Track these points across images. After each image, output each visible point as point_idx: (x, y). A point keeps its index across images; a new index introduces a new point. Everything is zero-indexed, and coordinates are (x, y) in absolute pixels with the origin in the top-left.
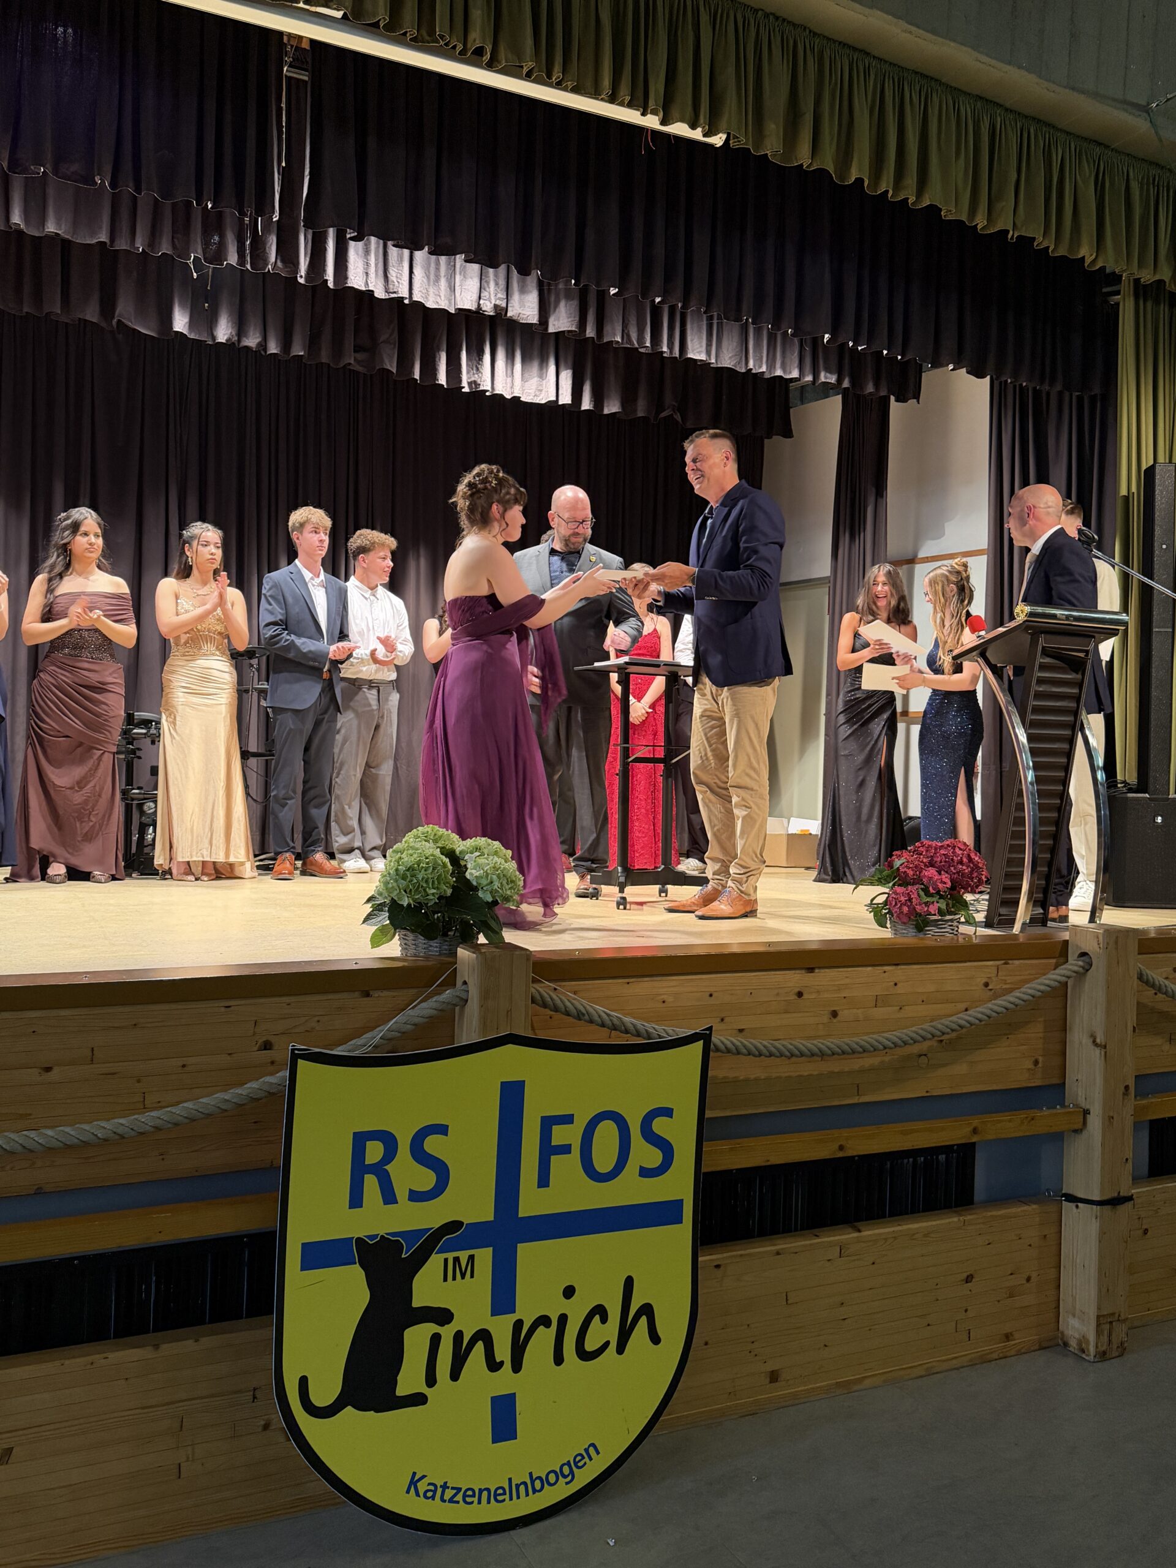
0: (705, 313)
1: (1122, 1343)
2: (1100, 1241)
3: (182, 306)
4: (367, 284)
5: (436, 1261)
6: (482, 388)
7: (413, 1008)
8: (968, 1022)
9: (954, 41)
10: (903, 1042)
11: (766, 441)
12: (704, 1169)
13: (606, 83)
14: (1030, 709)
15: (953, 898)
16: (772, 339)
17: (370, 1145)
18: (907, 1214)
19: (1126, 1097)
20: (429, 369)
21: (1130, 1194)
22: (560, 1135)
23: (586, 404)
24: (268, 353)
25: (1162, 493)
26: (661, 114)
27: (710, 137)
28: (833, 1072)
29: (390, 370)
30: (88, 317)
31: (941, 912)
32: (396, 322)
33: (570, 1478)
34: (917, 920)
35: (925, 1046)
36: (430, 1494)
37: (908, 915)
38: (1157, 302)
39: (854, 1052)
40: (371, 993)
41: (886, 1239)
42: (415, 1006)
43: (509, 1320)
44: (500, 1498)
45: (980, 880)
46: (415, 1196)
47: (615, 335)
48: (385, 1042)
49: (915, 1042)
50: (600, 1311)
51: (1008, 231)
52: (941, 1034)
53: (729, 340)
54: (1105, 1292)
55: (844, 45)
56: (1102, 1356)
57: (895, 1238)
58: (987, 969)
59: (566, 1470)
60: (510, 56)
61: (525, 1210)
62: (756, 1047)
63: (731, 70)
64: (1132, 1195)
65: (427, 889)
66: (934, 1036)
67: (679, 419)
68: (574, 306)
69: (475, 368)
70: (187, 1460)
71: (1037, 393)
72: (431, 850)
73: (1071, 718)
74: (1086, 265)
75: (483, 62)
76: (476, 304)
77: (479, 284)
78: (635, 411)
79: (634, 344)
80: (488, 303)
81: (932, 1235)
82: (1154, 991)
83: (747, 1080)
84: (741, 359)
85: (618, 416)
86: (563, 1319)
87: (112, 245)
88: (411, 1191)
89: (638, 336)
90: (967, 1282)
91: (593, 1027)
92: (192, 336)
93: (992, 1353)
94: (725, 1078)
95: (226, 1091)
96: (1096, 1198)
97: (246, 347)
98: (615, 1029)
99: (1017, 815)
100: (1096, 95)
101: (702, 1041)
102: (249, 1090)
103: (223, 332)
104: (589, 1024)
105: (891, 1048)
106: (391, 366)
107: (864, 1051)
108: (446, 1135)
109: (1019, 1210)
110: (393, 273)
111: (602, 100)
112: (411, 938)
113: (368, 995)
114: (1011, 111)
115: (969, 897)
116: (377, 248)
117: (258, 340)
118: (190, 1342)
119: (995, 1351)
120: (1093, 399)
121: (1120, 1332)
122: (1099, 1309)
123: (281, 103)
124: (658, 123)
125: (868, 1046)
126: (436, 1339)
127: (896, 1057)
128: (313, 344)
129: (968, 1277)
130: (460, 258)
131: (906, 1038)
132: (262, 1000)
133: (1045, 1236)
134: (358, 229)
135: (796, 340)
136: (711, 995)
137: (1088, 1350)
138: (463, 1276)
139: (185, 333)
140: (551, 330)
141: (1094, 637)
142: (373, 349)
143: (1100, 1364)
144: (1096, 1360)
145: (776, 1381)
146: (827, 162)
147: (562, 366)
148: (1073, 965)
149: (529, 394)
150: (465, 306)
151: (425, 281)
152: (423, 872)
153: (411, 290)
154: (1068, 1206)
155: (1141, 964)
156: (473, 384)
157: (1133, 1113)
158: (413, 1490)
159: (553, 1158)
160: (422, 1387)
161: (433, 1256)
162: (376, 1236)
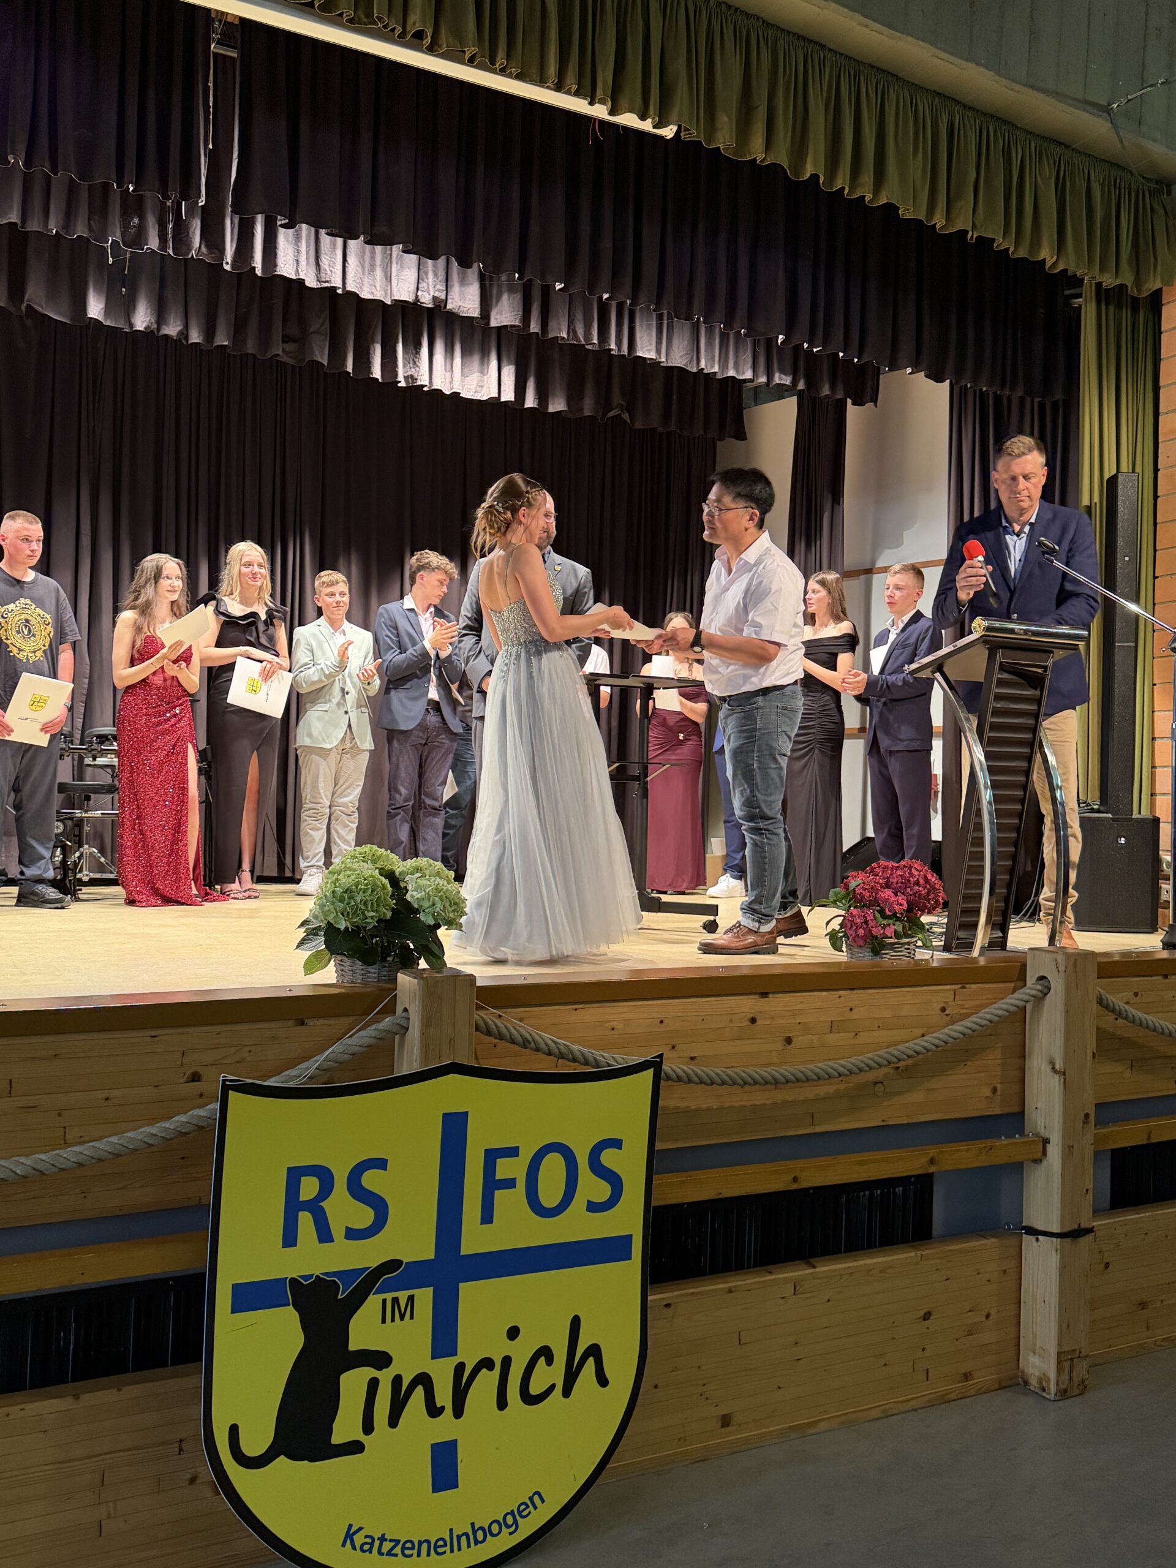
0: (654, 310)
1: (1083, 1381)
2: (1060, 1276)
3: (97, 290)
4: (297, 272)
5: (373, 1302)
6: (419, 383)
7: (351, 1037)
8: (925, 1048)
9: (912, 36)
10: (859, 1069)
11: (718, 442)
12: (654, 1203)
13: (552, 70)
14: (987, 727)
15: (909, 921)
16: (724, 338)
17: (303, 1179)
18: (863, 1249)
19: (1086, 1125)
20: (363, 360)
21: (1091, 1226)
22: (505, 1168)
23: (530, 402)
24: (190, 342)
25: (1125, 504)
26: (610, 104)
27: (661, 128)
28: (788, 1102)
29: (320, 362)
31: (897, 935)
32: (327, 312)
33: (514, 1528)
34: (873, 944)
35: (881, 1073)
36: (366, 1547)
37: (864, 938)
38: (1119, 307)
39: (808, 1079)
40: (306, 1021)
41: (841, 1275)
42: (353, 1035)
43: (453, 1362)
44: (440, 1550)
45: (937, 901)
46: (352, 1234)
47: (560, 330)
48: (321, 1073)
49: (871, 1068)
50: (546, 1353)
51: (967, 232)
52: (895, 1060)
53: (679, 337)
54: (1065, 1327)
55: (799, 36)
56: (1063, 1394)
57: (851, 1274)
58: (942, 994)
59: (510, 1520)
60: (451, 40)
61: (467, 1247)
62: (708, 1075)
63: (682, 60)
64: (1093, 1227)
65: (366, 912)
66: (889, 1063)
67: (628, 420)
68: (517, 300)
69: (411, 362)
70: (109, 1518)
71: (997, 398)
72: (370, 871)
73: (1029, 736)
74: (1047, 267)
75: (423, 45)
76: (414, 295)
77: (416, 274)
78: (582, 410)
79: (580, 341)
80: (426, 294)
81: (888, 1271)
82: (1114, 1017)
83: (698, 1110)
84: (692, 358)
85: (563, 415)
86: (507, 1361)
87: (23, 226)
88: (347, 1227)
89: (585, 332)
90: (924, 1320)
91: (540, 1056)
92: (108, 323)
93: (951, 1393)
94: (678, 1107)
95: (152, 1125)
96: (1056, 1229)
97: (166, 336)
98: (563, 1058)
99: (975, 835)
100: (1057, 95)
101: (652, 1069)
102: (179, 1124)
103: (142, 319)
104: (535, 1053)
105: (846, 1075)
106: (322, 358)
107: (819, 1078)
108: (385, 1169)
109: (978, 1243)
110: (325, 261)
111: (548, 88)
112: (348, 964)
113: (302, 1023)
114: (970, 108)
115: (925, 919)
116: (308, 235)
117: (179, 328)
118: (115, 1390)
119: (955, 1391)
120: (1055, 405)
121: (1081, 1370)
122: (1060, 1345)
123: (207, 80)
124: (606, 112)
125: (823, 1074)
126: (373, 1384)
127: (851, 1084)
128: (238, 331)
129: (925, 1314)
130: (397, 249)
131: (862, 1065)
132: (191, 1029)
133: (1005, 1271)
134: (289, 216)
135: (749, 341)
136: (662, 1022)
137: (1049, 1388)
138: (402, 1318)
139: (100, 317)
140: (493, 323)
141: (1053, 652)
142: (300, 339)
143: (1061, 1403)
144: (1057, 1398)
145: (728, 1425)
146: (781, 157)
147: (504, 362)
148: (1031, 989)
149: (469, 390)
150: (403, 297)
151: (359, 270)
152: (361, 894)
153: (344, 279)
154: (1028, 1238)
155: (1101, 988)
156: (410, 378)
157: (1093, 1142)
158: (348, 1542)
159: (498, 1193)
160: (358, 1435)
161: (371, 1296)
162: (311, 1276)
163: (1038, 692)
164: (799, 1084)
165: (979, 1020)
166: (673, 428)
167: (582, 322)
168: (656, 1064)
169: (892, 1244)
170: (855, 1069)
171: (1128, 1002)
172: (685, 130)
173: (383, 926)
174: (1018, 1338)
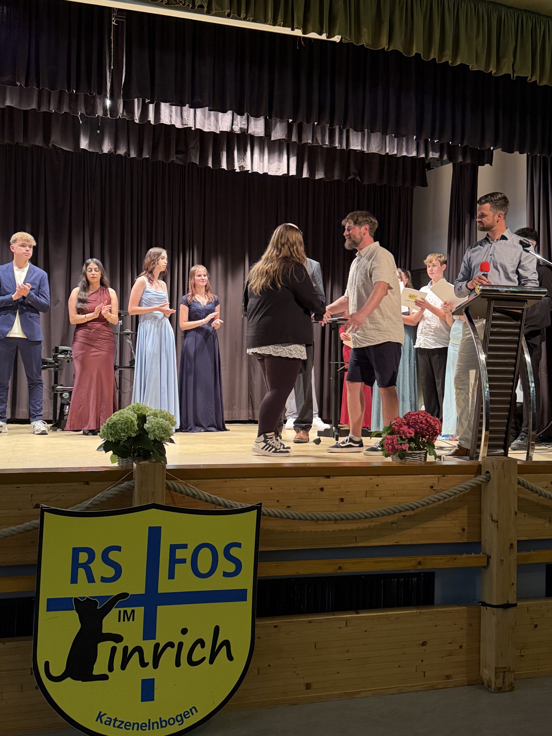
1: (512, 684)
2: (496, 627)
3: (85, 135)
4: (171, 121)
5: (114, 612)
6: (246, 169)
7: (107, 490)
8: (415, 505)
10: (377, 515)
13: (270, 16)
14: (488, 341)
17: (81, 554)
19: (511, 550)
20: (217, 160)
21: (515, 603)
22: (180, 554)
23: (305, 175)
24: (131, 157)
26: (302, 29)
27: (331, 38)
28: (341, 530)
29: (195, 163)
30: (37, 144)
31: (410, 448)
32: (198, 137)
33: (181, 722)
36: (108, 723)
39: (348, 519)
40: (90, 483)
41: (373, 619)
42: (109, 489)
43: (154, 642)
44: (143, 728)
46: (104, 580)
47: (308, 139)
48: (93, 506)
49: (384, 515)
50: (201, 642)
51: (510, 74)
53: (374, 138)
54: (500, 655)
56: (499, 690)
57: (378, 619)
58: (431, 479)
59: (179, 718)
60: (217, 7)
61: (161, 590)
62: (292, 515)
64: (517, 603)
65: (121, 433)
66: (395, 513)
67: (360, 180)
68: (284, 126)
69: (242, 159)
72: (128, 415)
73: (516, 346)
75: (204, 11)
76: (230, 128)
77: (231, 118)
78: (333, 176)
79: (319, 144)
80: (237, 127)
83: (292, 532)
84: (382, 147)
85: (324, 180)
86: (181, 644)
87: (39, 110)
88: (102, 577)
89: (322, 139)
90: (422, 645)
92: (91, 150)
93: (439, 684)
95: (15, 526)
96: (495, 604)
97: (119, 155)
98: (214, 503)
101: (256, 510)
103: (106, 148)
104: (200, 501)
106: (196, 161)
107: (354, 519)
108: (120, 551)
109: (454, 609)
110: (185, 117)
111: (269, 24)
113: (87, 483)
117: (125, 151)
119: (441, 684)
121: (510, 678)
122: (497, 663)
123: (110, 36)
124: (301, 33)
125: (356, 516)
126: (114, 649)
127: (378, 523)
128: (154, 150)
129: (423, 643)
131: (379, 513)
132: (34, 485)
133: (471, 624)
134: (151, 97)
136: (271, 489)
137: (492, 686)
138: (129, 620)
139: (87, 148)
140: (273, 139)
141: (527, 301)
142: (186, 152)
143: (497, 695)
144: (496, 692)
145: (309, 688)
146: (398, 46)
147: (291, 155)
148: (481, 478)
149: (273, 171)
150: (225, 129)
151: (202, 117)
152: (120, 425)
153: (195, 122)
154: (483, 608)
155: (522, 478)
156: (241, 167)
157: (516, 559)
158: (99, 720)
159: (177, 565)
160: (106, 672)
161: (113, 609)
162: (84, 598)
163: (519, 323)
164: (342, 521)
165: (448, 492)
166: (385, 183)
167: (320, 134)
168: (258, 508)
169: (411, 606)
170: (374, 515)
171: (547, 487)
172: (344, 38)
173: (131, 440)
174: (480, 660)
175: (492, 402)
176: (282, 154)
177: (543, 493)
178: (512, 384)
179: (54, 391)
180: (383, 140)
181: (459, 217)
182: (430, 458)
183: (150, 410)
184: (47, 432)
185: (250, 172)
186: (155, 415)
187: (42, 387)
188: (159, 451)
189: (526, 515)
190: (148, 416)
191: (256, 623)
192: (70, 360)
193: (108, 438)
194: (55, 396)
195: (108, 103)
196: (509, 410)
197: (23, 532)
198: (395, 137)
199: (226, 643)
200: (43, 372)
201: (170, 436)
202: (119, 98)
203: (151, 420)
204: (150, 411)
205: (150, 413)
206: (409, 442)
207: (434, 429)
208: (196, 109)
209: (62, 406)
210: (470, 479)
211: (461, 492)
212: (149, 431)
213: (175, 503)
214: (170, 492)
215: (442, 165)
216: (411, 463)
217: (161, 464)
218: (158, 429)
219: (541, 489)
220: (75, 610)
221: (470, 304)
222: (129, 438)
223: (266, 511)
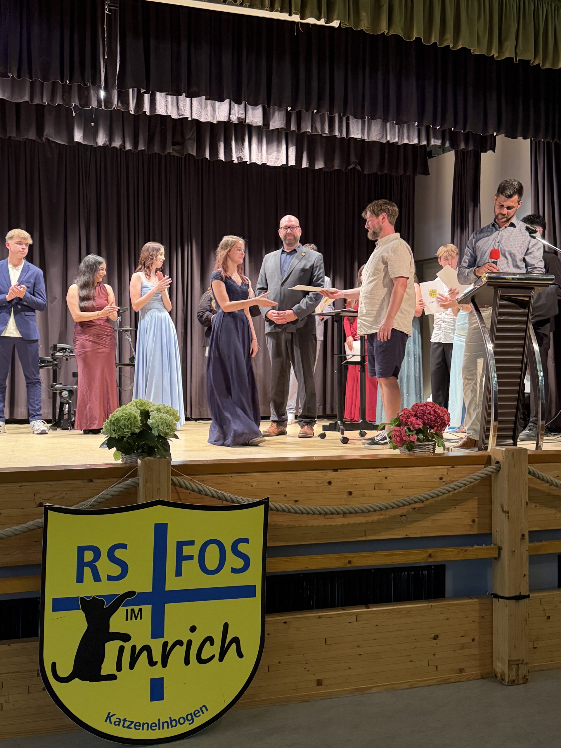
1: (525, 676)
2: (509, 619)
3: (79, 127)
4: (167, 112)
5: (121, 611)
6: (244, 160)
8: (425, 498)
10: (386, 507)
11: (415, 177)
13: (267, 2)
14: (495, 330)
17: (86, 552)
19: (523, 540)
20: (214, 151)
21: (528, 594)
22: (187, 551)
23: (305, 165)
24: (126, 149)
26: (300, 14)
27: (329, 23)
28: (350, 524)
29: (192, 155)
30: (30, 137)
31: (418, 440)
32: (195, 128)
33: (191, 721)
35: (402, 510)
36: (117, 723)
37: (400, 442)
39: (356, 512)
40: (93, 480)
41: (383, 613)
42: (114, 486)
43: (162, 641)
44: (153, 728)
46: (110, 578)
47: (307, 128)
48: (97, 503)
49: (393, 508)
50: (210, 639)
51: (512, 58)
52: (408, 504)
53: (375, 125)
54: (513, 647)
56: (513, 682)
57: (389, 613)
58: (440, 470)
59: (189, 717)
61: (169, 587)
64: (529, 595)
65: (125, 430)
66: (404, 505)
67: (360, 170)
68: (282, 115)
69: (240, 150)
70: (6, 702)
71: (557, 145)
72: (132, 411)
73: (523, 334)
76: (227, 118)
77: (229, 107)
78: (333, 166)
79: (319, 132)
80: (234, 116)
84: (383, 135)
85: (324, 170)
86: (190, 643)
87: (32, 102)
88: (108, 576)
89: (321, 128)
90: (434, 639)
91: (208, 498)
92: (85, 143)
93: (452, 678)
95: (18, 525)
96: (507, 596)
97: (114, 147)
98: (220, 499)
101: (264, 505)
102: (28, 525)
103: (101, 140)
104: (205, 496)
105: (379, 511)
106: (193, 152)
107: (363, 512)
108: (126, 549)
109: (466, 601)
110: (181, 104)
111: (266, 10)
113: (91, 481)
117: (120, 143)
118: (6, 646)
121: (523, 670)
122: (510, 656)
124: (299, 18)
125: (365, 509)
126: (122, 649)
127: (387, 516)
128: (150, 142)
129: (435, 636)
131: (388, 505)
132: (38, 483)
133: (483, 617)
134: (146, 87)
136: (278, 483)
137: (505, 679)
138: (136, 618)
139: (81, 141)
140: (271, 128)
141: (534, 289)
142: (182, 144)
143: (511, 687)
144: (509, 684)
145: (321, 685)
146: (398, 30)
147: (290, 145)
148: (492, 468)
149: (271, 161)
150: (222, 119)
151: (199, 107)
152: (123, 421)
153: (191, 112)
154: (495, 600)
155: (533, 468)
156: (239, 158)
157: (527, 549)
158: (108, 721)
159: (184, 562)
160: (115, 672)
161: (120, 607)
162: (90, 597)
163: (527, 310)
165: (458, 484)
166: (386, 171)
167: (319, 122)
168: (265, 503)
170: (383, 507)
171: (557, 477)
172: (343, 23)
173: (135, 436)
174: (492, 653)
175: (500, 392)
176: (280, 144)
177: (554, 483)
178: (520, 373)
179: (53, 390)
180: (383, 128)
181: (462, 205)
182: (439, 450)
183: (153, 405)
184: (47, 432)
185: (248, 163)
186: (159, 410)
187: (41, 386)
188: (163, 447)
189: (537, 505)
190: (152, 411)
191: (266, 619)
192: (69, 358)
193: (111, 434)
194: (55, 394)
195: (102, 94)
196: (518, 400)
197: (26, 532)
198: (396, 124)
199: (236, 640)
200: (41, 371)
201: (174, 432)
202: (113, 88)
203: (154, 415)
204: (154, 407)
205: (153, 408)
206: (417, 434)
207: (442, 420)
208: (193, 99)
209: (62, 405)
210: (480, 469)
211: (471, 482)
212: (153, 427)
213: (180, 499)
214: (175, 489)
215: (444, 152)
216: (420, 454)
217: (165, 460)
218: (162, 425)
219: (552, 479)
220: (81, 610)
221: (476, 293)
222: (133, 434)
223: (274, 505)
